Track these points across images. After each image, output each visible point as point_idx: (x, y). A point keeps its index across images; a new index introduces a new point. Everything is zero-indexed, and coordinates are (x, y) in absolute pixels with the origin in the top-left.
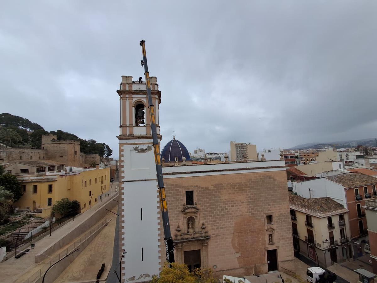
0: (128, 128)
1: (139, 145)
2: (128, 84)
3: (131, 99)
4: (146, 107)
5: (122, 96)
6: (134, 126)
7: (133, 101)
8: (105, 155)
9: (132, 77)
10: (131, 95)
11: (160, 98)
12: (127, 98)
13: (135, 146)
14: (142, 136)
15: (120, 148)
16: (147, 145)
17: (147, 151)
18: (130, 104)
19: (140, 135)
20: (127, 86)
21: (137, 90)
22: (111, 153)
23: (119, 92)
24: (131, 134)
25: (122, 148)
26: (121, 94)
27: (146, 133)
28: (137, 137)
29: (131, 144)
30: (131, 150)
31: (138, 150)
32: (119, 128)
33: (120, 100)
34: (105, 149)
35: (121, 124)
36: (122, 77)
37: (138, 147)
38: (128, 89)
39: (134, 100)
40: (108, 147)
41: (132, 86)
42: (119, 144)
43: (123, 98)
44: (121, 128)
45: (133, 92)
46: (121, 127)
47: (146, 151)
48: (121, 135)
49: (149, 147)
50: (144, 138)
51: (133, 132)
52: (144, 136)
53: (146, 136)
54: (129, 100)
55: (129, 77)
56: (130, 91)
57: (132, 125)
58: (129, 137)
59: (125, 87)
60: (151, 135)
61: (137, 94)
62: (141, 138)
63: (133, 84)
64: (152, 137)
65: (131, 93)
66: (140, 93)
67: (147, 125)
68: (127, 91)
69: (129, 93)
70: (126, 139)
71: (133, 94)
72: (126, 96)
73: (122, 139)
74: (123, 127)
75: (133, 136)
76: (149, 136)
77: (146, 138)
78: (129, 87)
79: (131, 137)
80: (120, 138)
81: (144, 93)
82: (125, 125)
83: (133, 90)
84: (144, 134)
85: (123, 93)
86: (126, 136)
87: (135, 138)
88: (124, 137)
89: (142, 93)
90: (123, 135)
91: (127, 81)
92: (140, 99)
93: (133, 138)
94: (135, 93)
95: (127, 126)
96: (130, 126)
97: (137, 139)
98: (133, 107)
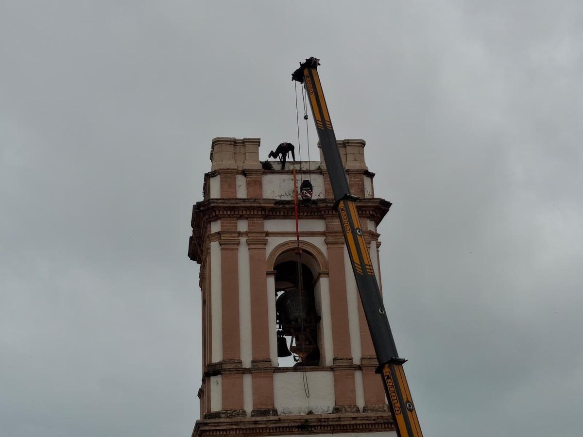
0: (248, 380)
2: (244, 173)
3: (258, 241)
4: (327, 274)
5: (216, 226)
6: (276, 370)
7: (270, 249)
10: (260, 221)
12: (240, 234)
14: (319, 420)
18: (253, 262)
19: (310, 413)
20: (241, 180)
21: (283, 198)
24: (264, 408)
26: (216, 218)
27: (332, 404)
28: (294, 421)
35: (215, 360)
36: (216, 142)
38: (245, 197)
39: (274, 243)
41: (260, 184)
43: (224, 237)
45: (272, 210)
46: (215, 371)
48: (217, 415)
50: (327, 426)
51: (271, 398)
52: (328, 419)
53: (339, 418)
54: (249, 244)
55: (247, 142)
56: (258, 205)
57: (267, 365)
58: (260, 422)
59: (233, 185)
60: (358, 411)
61: (285, 217)
62: (314, 426)
63: (265, 173)
64: (365, 424)
65: (262, 213)
66: (299, 213)
67: (339, 363)
68: (243, 205)
69: (252, 213)
70: (241, 432)
71: (267, 217)
72: (236, 226)
73: (225, 433)
74: (227, 372)
75: (276, 420)
76: (354, 418)
77: (337, 425)
78: (247, 189)
79: (268, 421)
80: (218, 428)
81: (316, 214)
82: (237, 362)
83: (265, 197)
84: (326, 409)
85: (226, 213)
86: (245, 420)
87: (283, 427)
88: (236, 425)
89: (305, 214)
90: (229, 412)
91: (236, 162)
92: (301, 239)
93: (276, 428)
94: (278, 214)
95: (246, 369)
96: (258, 368)
97: (295, 434)
98: (269, 276)
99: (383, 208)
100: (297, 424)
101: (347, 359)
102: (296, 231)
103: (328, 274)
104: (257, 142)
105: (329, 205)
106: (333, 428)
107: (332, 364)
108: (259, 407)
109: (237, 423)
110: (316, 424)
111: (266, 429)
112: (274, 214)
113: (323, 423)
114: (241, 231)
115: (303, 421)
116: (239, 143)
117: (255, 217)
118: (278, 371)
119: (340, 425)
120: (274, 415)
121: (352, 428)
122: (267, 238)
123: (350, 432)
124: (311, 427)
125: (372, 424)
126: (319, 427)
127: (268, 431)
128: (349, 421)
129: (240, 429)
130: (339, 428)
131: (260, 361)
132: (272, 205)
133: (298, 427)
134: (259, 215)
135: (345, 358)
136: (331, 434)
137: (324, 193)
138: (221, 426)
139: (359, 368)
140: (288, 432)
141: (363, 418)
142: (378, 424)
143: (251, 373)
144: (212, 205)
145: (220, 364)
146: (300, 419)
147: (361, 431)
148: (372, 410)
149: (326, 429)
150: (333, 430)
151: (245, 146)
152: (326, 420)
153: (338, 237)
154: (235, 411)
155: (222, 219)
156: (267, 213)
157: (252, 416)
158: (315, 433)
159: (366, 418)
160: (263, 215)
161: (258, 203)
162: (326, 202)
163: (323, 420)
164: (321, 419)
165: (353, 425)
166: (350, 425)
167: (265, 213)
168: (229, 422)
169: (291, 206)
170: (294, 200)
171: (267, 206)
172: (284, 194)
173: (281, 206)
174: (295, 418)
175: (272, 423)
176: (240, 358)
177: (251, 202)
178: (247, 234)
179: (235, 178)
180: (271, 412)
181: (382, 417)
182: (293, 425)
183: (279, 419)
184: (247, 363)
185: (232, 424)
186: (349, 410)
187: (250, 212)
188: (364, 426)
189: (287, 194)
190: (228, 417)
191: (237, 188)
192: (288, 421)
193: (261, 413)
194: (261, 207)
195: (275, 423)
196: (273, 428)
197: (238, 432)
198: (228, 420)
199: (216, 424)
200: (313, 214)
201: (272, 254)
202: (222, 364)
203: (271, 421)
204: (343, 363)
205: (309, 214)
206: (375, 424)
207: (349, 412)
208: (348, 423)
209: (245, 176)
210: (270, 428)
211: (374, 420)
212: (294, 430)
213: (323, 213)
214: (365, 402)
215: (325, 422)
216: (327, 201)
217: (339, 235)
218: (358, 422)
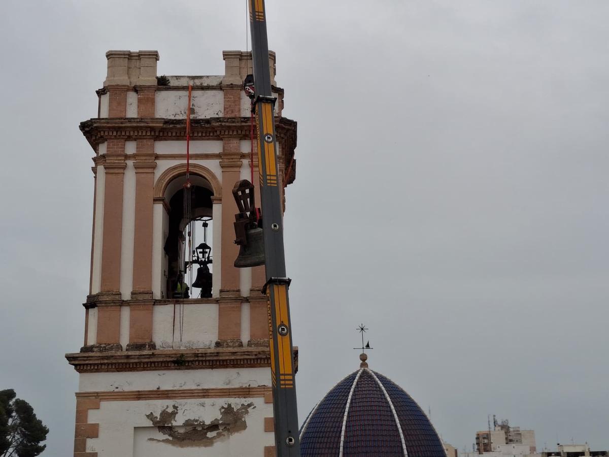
0: (126, 313)
1: (177, 402)
2: (136, 89)
3: (147, 163)
5: (103, 149)
6: (156, 302)
7: (159, 173)
8: (11, 450)
9: (154, 56)
10: (150, 142)
11: (292, 154)
12: (127, 157)
13: (158, 407)
14: (196, 355)
15: (81, 415)
16: (222, 402)
17: (219, 435)
18: (140, 187)
19: (189, 347)
20: (132, 98)
21: (178, 118)
22: (41, 444)
23: (91, 130)
24: (140, 341)
25: (93, 417)
26: (103, 140)
27: (214, 338)
28: (169, 355)
29: (139, 396)
30: (136, 429)
31: (170, 430)
32: (84, 309)
33: (94, 170)
34: (10, 422)
35: (96, 291)
36: (110, 55)
37: (174, 414)
38: (135, 116)
39: (163, 166)
40: (25, 409)
41: (152, 102)
42: (78, 395)
43: (109, 160)
44: (94, 312)
45: (162, 130)
46: (91, 303)
47: (214, 434)
48: (91, 349)
49: (228, 410)
50: (206, 361)
51: (149, 331)
52: (206, 354)
53: (218, 353)
54: (136, 168)
55: (142, 55)
56: (146, 125)
57: (147, 297)
58: (133, 357)
59: (123, 103)
60: (241, 345)
61: (178, 138)
62: (192, 361)
63: (159, 90)
64: (247, 359)
65: (151, 134)
66: (193, 133)
67: (225, 295)
68: (129, 125)
69: (140, 134)
70: (114, 367)
71: (157, 138)
72: (123, 147)
73: (96, 368)
74: (103, 304)
75: (150, 355)
76: (234, 353)
77: (216, 361)
78: (138, 107)
79: (141, 355)
80: (87, 362)
81: (211, 134)
82: (115, 294)
83: (157, 116)
84: (207, 343)
85: (111, 134)
86: (116, 355)
87: (158, 362)
88: (107, 359)
89: (200, 135)
90: (103, 345)
91: (129, 78)
92: (191, 161)
93: (151, 362)
94: (170, 134)
95: (123, 301)
96: (137, 300)
97: (172, 369)
98: (157, 202)
99: (286, 127)
100: (172, 359)
101: (234, 291)
102: (186, 153)
103: (221, 200)
104: (154, 55)
105: (223, 124)
106: (212, 363)
107: (218, 296)
108: (136, 341)
109: (108, 358)
110: (192, 359)
111: (140, 364)
112: (166, 134)
113: (200, 359)
114: (128, 154)
115: (178, 355)
116: (134, 56)
117: (144, 139)
118: (159, 303)
119: (220, 361)
120: (150, 350)
121: (232, 363)
122: (157, 161)
123: (231, 367)
124: (188, 362)
125: (254, 359)
126: (197, 363)
127: (142, 366)
128: (229, 356)
129: (112, 364)
130: (218, 363)
131: (140, 293)
132: (161, 125)
133: (174, 362)
134: (148, 136)
135: (232, 289)
136: (210, 370)
137: (223, 111)
138: (90, 360)
139: (247, 300)
140: (163, 367)
141: (244, 353)
142: (261, 359)
143: (129, 305)
144: (95, 125)
145: (98, 295)
146: (175, 354)
147: (242, 366)
148: (257, 345)
149: (204, 364)
150: (212, 365)
151: (140, 59)
152: (203, 355)
153: (234, 160)
154: (109, 344)
155: (108, 141)
156: (157, 134)
157: (127, 350)
158: (193, 368)
159: (246, 353)
160: (152, 136)
161: (144, 122)
162: (220, 121)
163: (200, 355)
164: (198, 354)
165: (233, 360)
166: (230, 360)
167: (155, 133)
168: (99, 357)
169: (183, 125)
170: (186, 120)
171: (155, 126)
172: (179, 113)
173: (171, 126)
174: (169, 353)
175: (145, 358)
176: (119, 289)
177: (137, 122)
178: (134, 156)
179: (126, 95)
180: (147, 346)
181: (263, 352)
182: (168, 360)
183: (153, 353)
184: (126, 295)
185: (103, 358)
186: (231, 344)
187: (138, 132)
188: (245, 361)
189: (183, 112)
190: (101, 351)
191: (128, 106)
192: (163, 356)
193: (136, 348)
194: (150, 127)
195: (149, 358)
196: (147, 363)
197: (110, 367)
198: (98, 354)
199: (85, 359)
200: (208, 135)
201: (160, 179)
202: (99, 296)
203: (144, 355)
204: (229, 295)
205: (204, 135)
206: (257, 359)
207: (230, 347)
208: (227, 358)
209: (137, 93)
210: (144, 363)
211: (256, 355)
212: (169, 365)
213: (218, 133)
214: (251, 336)
215: (202, 356)
216: (222, 120)
217: (235, 157)
218: (238, 357)
